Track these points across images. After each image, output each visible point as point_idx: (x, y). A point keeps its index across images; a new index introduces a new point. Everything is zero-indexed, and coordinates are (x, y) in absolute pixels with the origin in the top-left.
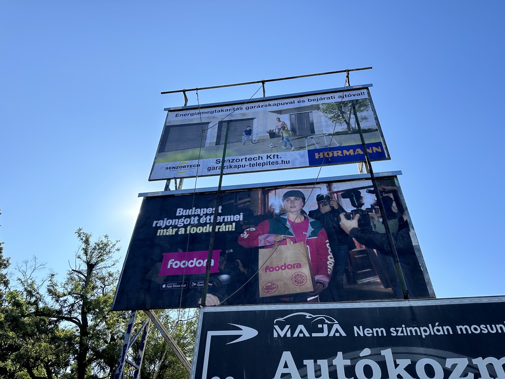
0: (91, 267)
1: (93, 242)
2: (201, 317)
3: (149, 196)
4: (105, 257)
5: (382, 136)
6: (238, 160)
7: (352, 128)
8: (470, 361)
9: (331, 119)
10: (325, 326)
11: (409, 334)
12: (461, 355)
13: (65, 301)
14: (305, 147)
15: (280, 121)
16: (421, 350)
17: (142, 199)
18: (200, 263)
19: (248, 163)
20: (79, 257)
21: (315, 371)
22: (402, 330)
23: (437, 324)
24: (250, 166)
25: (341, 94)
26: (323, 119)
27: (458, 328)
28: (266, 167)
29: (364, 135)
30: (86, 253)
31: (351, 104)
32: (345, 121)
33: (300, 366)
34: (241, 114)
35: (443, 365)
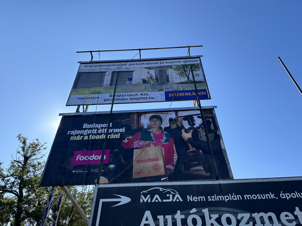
0: (26, 158)
1: (28, 143)
2: (96, 190)
3: (65, 115)
4: (36, 153)
5: (207, 85)
6: (123, 96)
7: (190, 80)
8: (251, 215)
9: (178, 74)
10: (171, 196)
11: (218, 200)
12: (246, 212)
13: (8, 180)
14: (164, 90)
15: (149, 74)
16: (225, 209)
17: (61, 117)
18: (97, 158)
19: (129, 97)
20: (19, 153)
21: (164, 222)
22: (215, 197)
23: (234, 194)
24: (130, 100)
25: (185, 60)
26: (174, 74)
27: (245, 196)
28: (140, 101)
29: (197, 84)
30: (24, 150)
31: (190, 66)
32: (187, 76)
33: (156, 219)
34: (126, 68)
35: (236, 217)
